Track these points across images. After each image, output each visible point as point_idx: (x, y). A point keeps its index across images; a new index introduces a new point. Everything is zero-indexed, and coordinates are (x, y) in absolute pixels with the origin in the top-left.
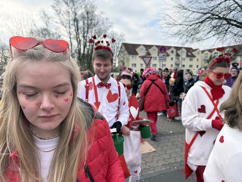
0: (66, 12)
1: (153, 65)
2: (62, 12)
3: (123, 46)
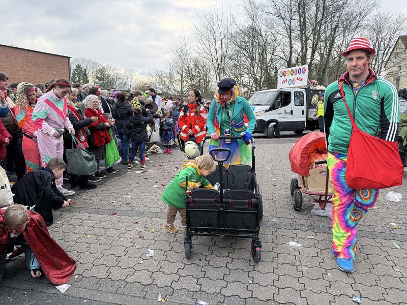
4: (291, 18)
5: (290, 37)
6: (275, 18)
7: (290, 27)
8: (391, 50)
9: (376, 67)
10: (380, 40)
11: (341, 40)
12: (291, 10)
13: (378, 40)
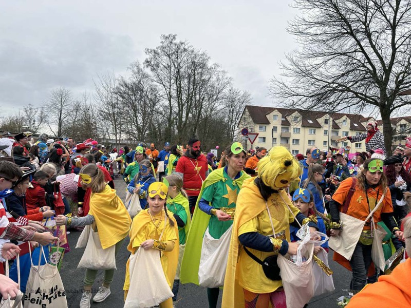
0: (166, 66)
1: (293, 140)
2: (162, 66)
3: (247, 110)
4: (170, 86)
5: (170, 101)
6: (158, 84)
7: (170, 93)
8: (241, 115)
9: (232, 126)
10: (233, 108)
11: (207, 106)
12: (170, 80)
13: (232, 107)
